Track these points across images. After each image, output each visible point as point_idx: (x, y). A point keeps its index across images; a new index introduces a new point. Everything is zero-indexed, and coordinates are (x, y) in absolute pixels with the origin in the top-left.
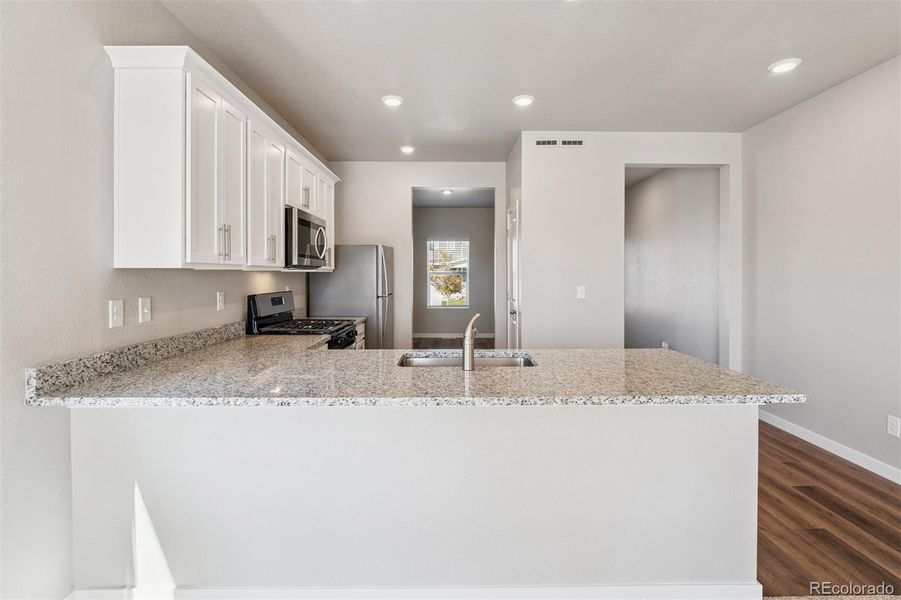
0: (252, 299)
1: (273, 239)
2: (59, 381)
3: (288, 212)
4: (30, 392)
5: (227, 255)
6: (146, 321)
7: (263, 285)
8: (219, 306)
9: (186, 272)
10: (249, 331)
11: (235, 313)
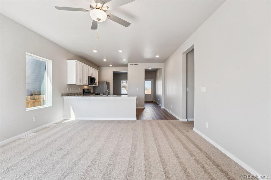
0: (84, 89)
1: (86, 81)
2: (63, 95)
3: (89, 77)
4: (61, 96)
5: (80, 83)
6: (71, 91)
7: (86, 87)
8: (79, 90)
9: (75, 85)
10: (83, 94)
11: (81, 91)
